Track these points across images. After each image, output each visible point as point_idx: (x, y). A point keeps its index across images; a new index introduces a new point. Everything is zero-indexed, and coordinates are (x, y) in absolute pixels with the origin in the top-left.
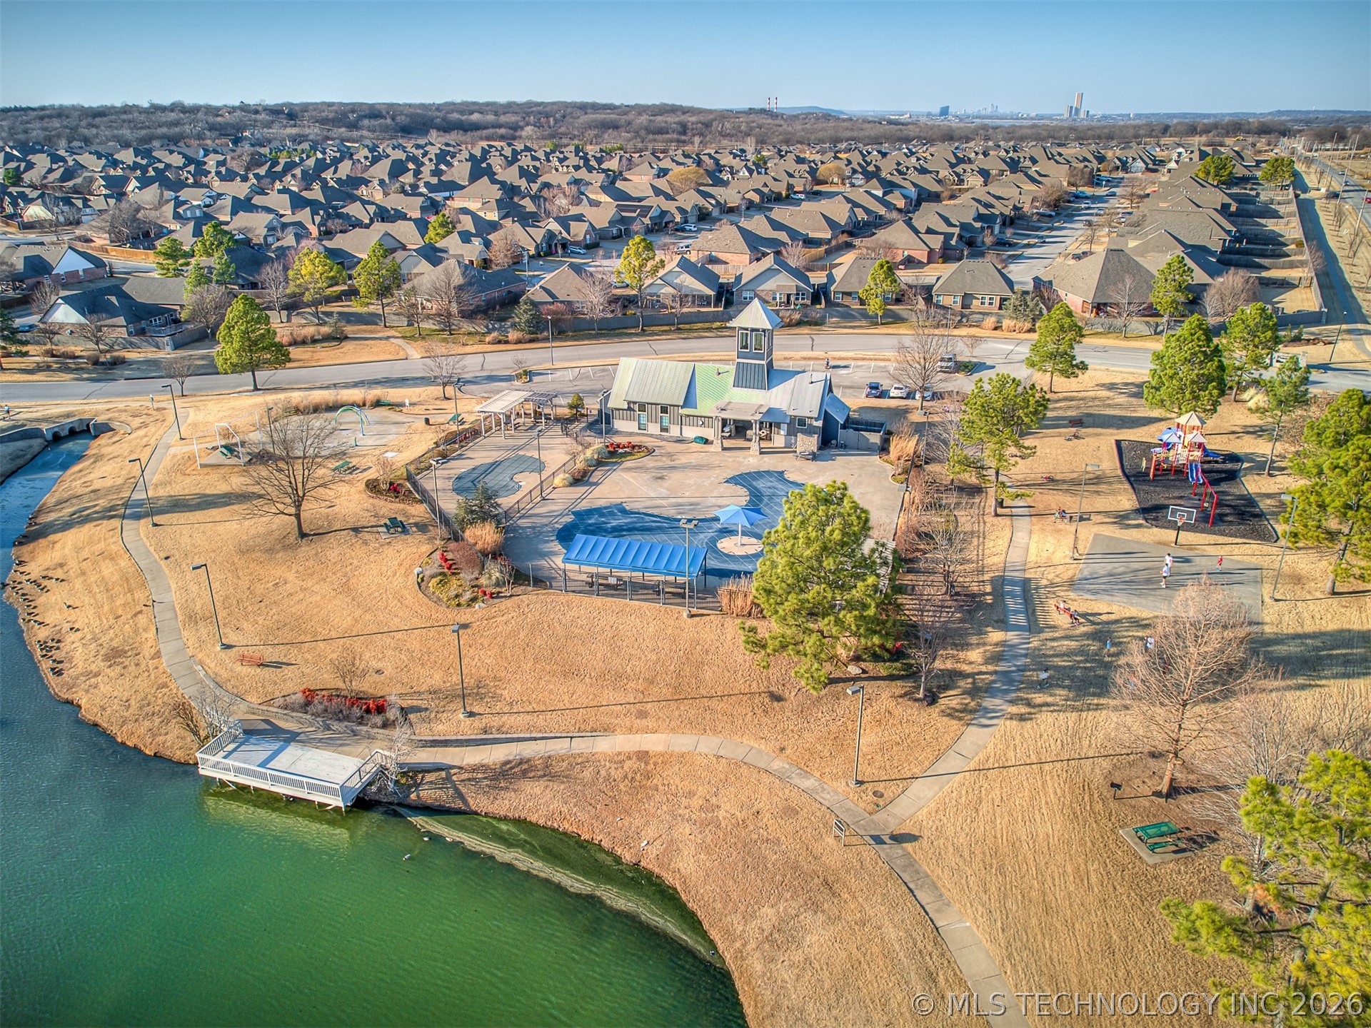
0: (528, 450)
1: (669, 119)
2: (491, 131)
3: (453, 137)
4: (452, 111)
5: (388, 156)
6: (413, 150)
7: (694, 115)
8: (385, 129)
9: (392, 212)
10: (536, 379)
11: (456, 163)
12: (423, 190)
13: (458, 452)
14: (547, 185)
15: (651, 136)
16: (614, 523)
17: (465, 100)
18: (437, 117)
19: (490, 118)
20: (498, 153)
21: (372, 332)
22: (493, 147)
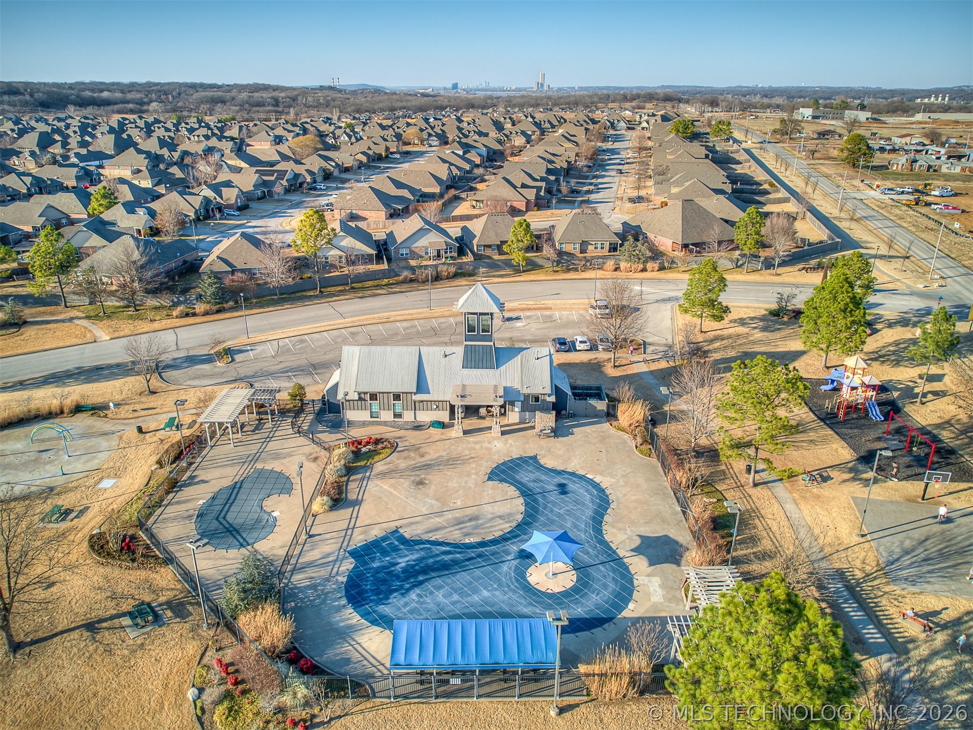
0: (265, 461)
1: (264, 95)
2: (121, 106)
3: (89, 111)
4: (84, 90)
5: (33, 129)
6: (55, 122)
7: (282, 92)
8: (25, 104)
9: (49, 182)
10: (238, 358)
11: (99, 135)
12: (74, 160)
13: (188, 474)
14: (186, 153)
15: (255, 109)
16: (403, 562)
17: (93, 80)
18: (72, 95)
19: (118, 95)
20: (133, 126)
21: (52, 314)
22: (126, 119)
